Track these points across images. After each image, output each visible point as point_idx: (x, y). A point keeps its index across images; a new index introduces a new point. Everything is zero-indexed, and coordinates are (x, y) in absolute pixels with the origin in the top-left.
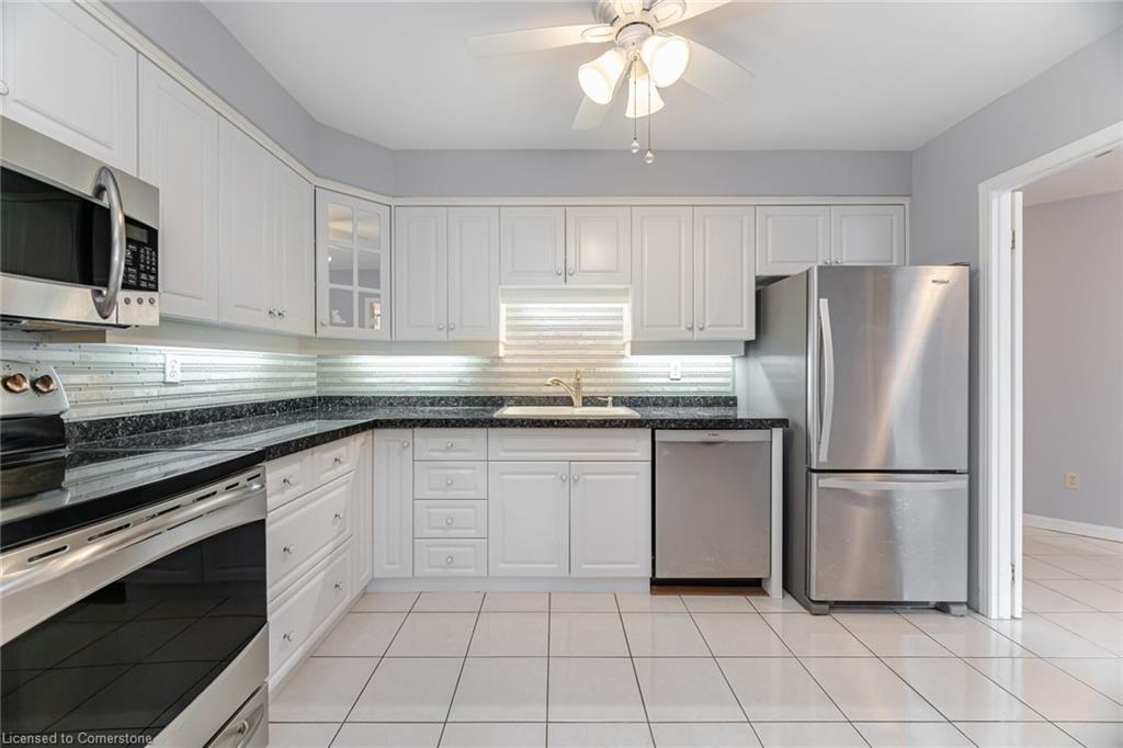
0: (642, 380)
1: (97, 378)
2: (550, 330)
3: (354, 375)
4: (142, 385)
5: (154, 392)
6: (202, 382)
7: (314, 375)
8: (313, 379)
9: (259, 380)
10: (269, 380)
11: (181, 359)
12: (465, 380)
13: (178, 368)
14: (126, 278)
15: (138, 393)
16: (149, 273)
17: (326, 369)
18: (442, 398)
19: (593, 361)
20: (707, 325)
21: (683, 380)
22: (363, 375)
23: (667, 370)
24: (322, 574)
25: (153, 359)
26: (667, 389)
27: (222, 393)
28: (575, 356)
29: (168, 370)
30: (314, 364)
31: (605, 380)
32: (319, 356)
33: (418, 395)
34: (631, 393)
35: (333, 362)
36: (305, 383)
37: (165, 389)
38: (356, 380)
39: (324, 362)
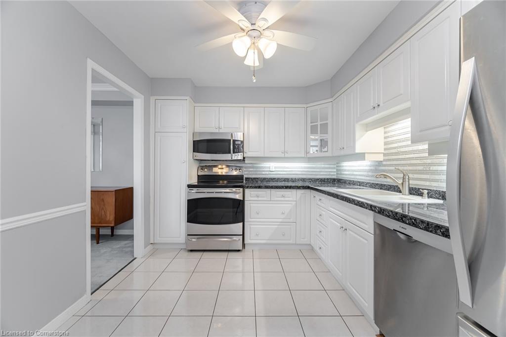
1: (255, 169)
2: (404, 141)
3: (343, 170)
4: (265, 171)
5: (267, 173)
6: (281, 171)
7: (335, 170)
8: (334, 172)
13: (274, 167)
14: (233, 151)
15: (264, 173)
16: (240, 149)
17: (338, 168)
22: (346, 170)
24: (276, 226)
25: (267, 166)
27: (287, 174)
29: (271, 168)
30: (336, 166)
32: (337, 163)
33: (356, 180)
35: (339, 165)
36: (328, 173)
37: (270, 173)
38: (343, 173)
39: (338, 165)
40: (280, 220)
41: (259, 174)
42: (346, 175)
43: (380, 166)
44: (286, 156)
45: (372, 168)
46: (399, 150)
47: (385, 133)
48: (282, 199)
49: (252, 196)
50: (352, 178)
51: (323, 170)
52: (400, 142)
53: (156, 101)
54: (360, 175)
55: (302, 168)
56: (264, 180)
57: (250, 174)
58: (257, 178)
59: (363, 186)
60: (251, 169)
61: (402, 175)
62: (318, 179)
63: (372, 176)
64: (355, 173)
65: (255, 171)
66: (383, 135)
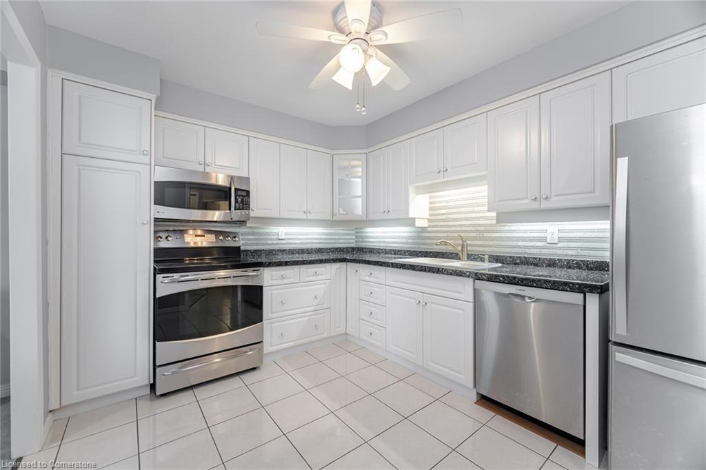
0: (520, 244)
1: (256, 237)
2: (454, 208)
3: (367, 237)
4: (271, 239)
5: (275, 242)
6: (294, 239)
7: (354, 237)
8: (353, 239)
9: (321, 239)
10: (325, 239)
11: (285, 231)
12: (409, 241)
13: (283, 234)
14: (235, 207)
15: (270, 242)
16: (246, 204)
17: (358, 234)
18: (399, 251)
19: (482, 228)
20: (553, 195)
21: (560, 245)
22: (371, 237)
23: (543, 235)
24: (307, 318)
25: (274, 231)
26: (544, 251)
27: (302, 243)
28: (469, 226)
29: (280, 234)
30: (354, 232)
31: (490, 243)
32: (356, 229)
33: (389, 248)
34: (511, 253)
35: (360, 230)
36: (347, 241)
37: (279, 242)
38: (366, 240)
39: (357, 231)
40: (313, 308)
41: (263, 245)
42: (373, 242)
43: (424, 232)
44: (309, 218)
45: (412, 234)
46: (448, 216)
47: (430, 198)
48: (315, 278)
49: (274, 278)
50: (382, 246)
51: (342, 237)
52: (450, 208)
53: (65, 82)
54: (394, 243)
55: (319, 235)
56: (270, 252)
57: (249, 245)
58: (260, 250)
59: (401, 254)
60: (250, 237)
61: (461, 242)
62: (337, 249)
63: (413, 243)
64: (387, 240)
65: (257, 239)
66: (428, 200)
